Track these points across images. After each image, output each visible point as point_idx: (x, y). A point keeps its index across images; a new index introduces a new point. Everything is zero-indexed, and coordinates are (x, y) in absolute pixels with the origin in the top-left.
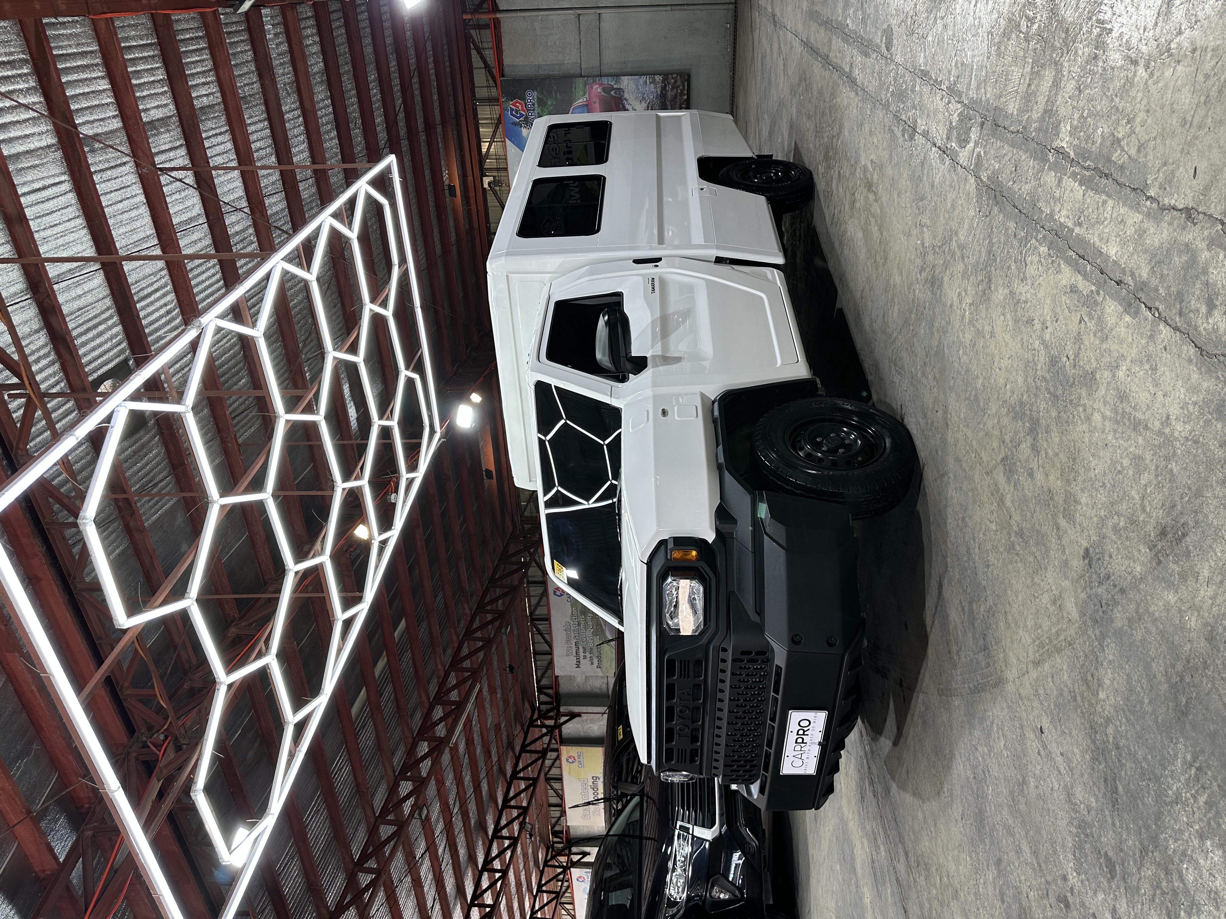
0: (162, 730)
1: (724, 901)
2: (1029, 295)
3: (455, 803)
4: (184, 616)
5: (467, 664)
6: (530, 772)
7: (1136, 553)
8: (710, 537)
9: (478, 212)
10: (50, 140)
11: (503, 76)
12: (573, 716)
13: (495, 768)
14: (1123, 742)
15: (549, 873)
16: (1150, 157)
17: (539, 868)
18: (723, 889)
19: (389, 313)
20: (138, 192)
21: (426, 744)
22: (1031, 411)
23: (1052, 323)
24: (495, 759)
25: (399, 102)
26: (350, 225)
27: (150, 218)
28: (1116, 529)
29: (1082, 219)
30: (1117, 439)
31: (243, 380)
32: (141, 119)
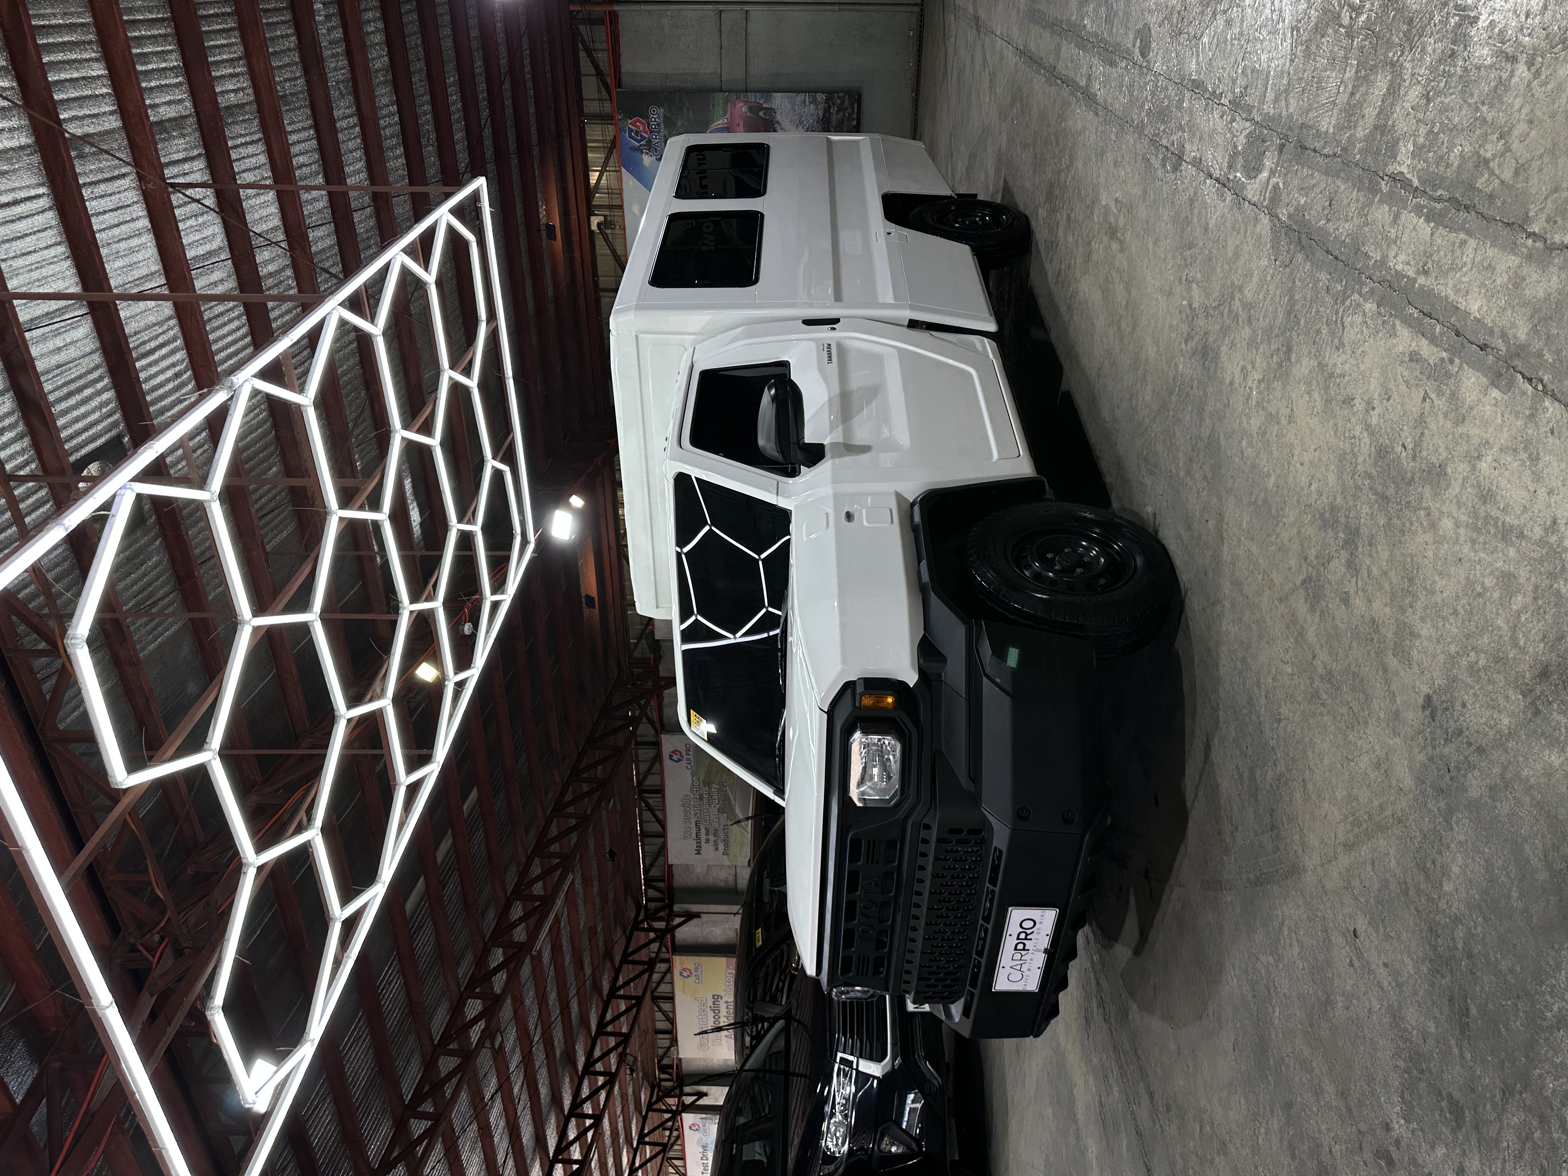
0: (157, 929)
1: (896, 1155)
2: (1347, 367)
3: (536, 1028)
4: (201, 773)
5: (555, 848)
6: (633, 989)
7: (1502, 701)
8: (911, 678)
9: (582, 261)
10: (24, 139)
11: (620, 86)
12: (690, 916)
13: (588, 982)
14: (1477, 949)
15: (654, 1119)
16: (1534, 181)
17: (641, 1113)
18: (895, 1141)
19: (472, 383)
20: (140, 214)
21: (500, 951)
22: (1347, 517)
23: (1381, 402)
24: (588, 971)
25: (485, 113)
26: (426, 267)
27: (155, 250)
28: (1472, 669)
29: (1430, 265)
30: (1476, 551)
31: (274, 469)
32: (148, 117)
